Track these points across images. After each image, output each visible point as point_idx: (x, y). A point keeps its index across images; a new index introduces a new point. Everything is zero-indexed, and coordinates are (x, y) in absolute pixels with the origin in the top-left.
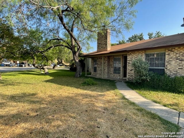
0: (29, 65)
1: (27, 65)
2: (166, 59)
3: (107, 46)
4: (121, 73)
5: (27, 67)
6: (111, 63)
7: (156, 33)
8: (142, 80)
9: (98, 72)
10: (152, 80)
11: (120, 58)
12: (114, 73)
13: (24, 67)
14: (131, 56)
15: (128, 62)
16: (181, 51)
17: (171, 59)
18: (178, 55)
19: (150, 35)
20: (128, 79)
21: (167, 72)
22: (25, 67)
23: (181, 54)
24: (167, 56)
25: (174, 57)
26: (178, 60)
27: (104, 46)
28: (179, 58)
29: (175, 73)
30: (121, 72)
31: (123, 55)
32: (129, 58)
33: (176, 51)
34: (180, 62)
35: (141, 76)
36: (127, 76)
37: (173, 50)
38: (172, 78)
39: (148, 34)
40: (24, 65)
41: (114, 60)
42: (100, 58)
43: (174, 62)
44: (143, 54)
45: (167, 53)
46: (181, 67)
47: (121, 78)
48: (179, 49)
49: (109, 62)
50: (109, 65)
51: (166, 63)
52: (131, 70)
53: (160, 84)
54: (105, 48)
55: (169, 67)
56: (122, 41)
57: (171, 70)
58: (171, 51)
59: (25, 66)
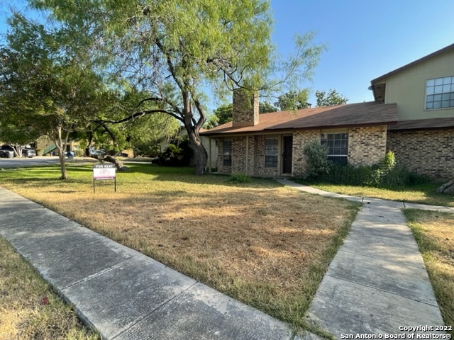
0: (25, 153)
1: (21, 152)
2: (349, 143)
3: (253, 117)
4: (279, 166)
5: (20, 157)
6: (260, 148)
7: (330, 93)
8: (318, 172)
9: (235, 164)
10: (332, 171)
11: (277, 140)
12: (266, 166)
13: (11, 158)
14: (298, 137)
15: (294, 146)
16: (367, 132)
17: (355, 143)
18: (363, 138)
19: (320, 96)
20: (294, 174)
21: (351, 161)
22: (15, 159)
23: (367, 136)
24: (350, 138)
25: (359, 140)
26: (363, 145)
27: (248, 117)
28: (364, 141)
29: (359, 162)
30: (279, 163)
31: (282, 135)
32: (295, 140)
33: (361, 132)
34: (365, 147)
35: (317, 167)
36: (293, 170)
37: (358, 130)
38: (356, 169)
39: (316, 94)
40: (11, 153)
41: (266, 144)
42: (238, 139)
43: (358, 147)
44: (319, 134)
45: (350, 135)
46: (366, 154)
47: (279, 174)
48: (364, 130)
49: (256, 147)
50: (256, 152)
51: (349, 149)
52: (300, 160)
53: (342, 176)
54: (250, 122)
55: (353, 154)
56: (264, 104)
57: (355, 158)
58: (356, 132)
59: (15, 156)
